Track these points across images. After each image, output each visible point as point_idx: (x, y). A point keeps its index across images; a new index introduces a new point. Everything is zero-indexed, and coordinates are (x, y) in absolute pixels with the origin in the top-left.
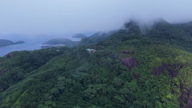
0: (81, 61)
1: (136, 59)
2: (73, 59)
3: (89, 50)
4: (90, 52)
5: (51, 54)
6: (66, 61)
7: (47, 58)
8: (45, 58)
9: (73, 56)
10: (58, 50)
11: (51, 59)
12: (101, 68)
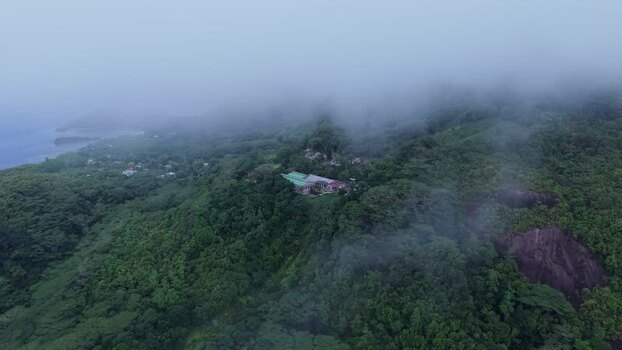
0: (269, 245)
1: (580, 239)
2: (223, 231)
3: (296, 178)
4: (306, 192)
5: (100, 193)
6: (187, 247)
7: (80, 218)
8: (71, 218)
9: (223, 215)
10: (132, 172)
11: (99, 219)
12: (413, 300)
